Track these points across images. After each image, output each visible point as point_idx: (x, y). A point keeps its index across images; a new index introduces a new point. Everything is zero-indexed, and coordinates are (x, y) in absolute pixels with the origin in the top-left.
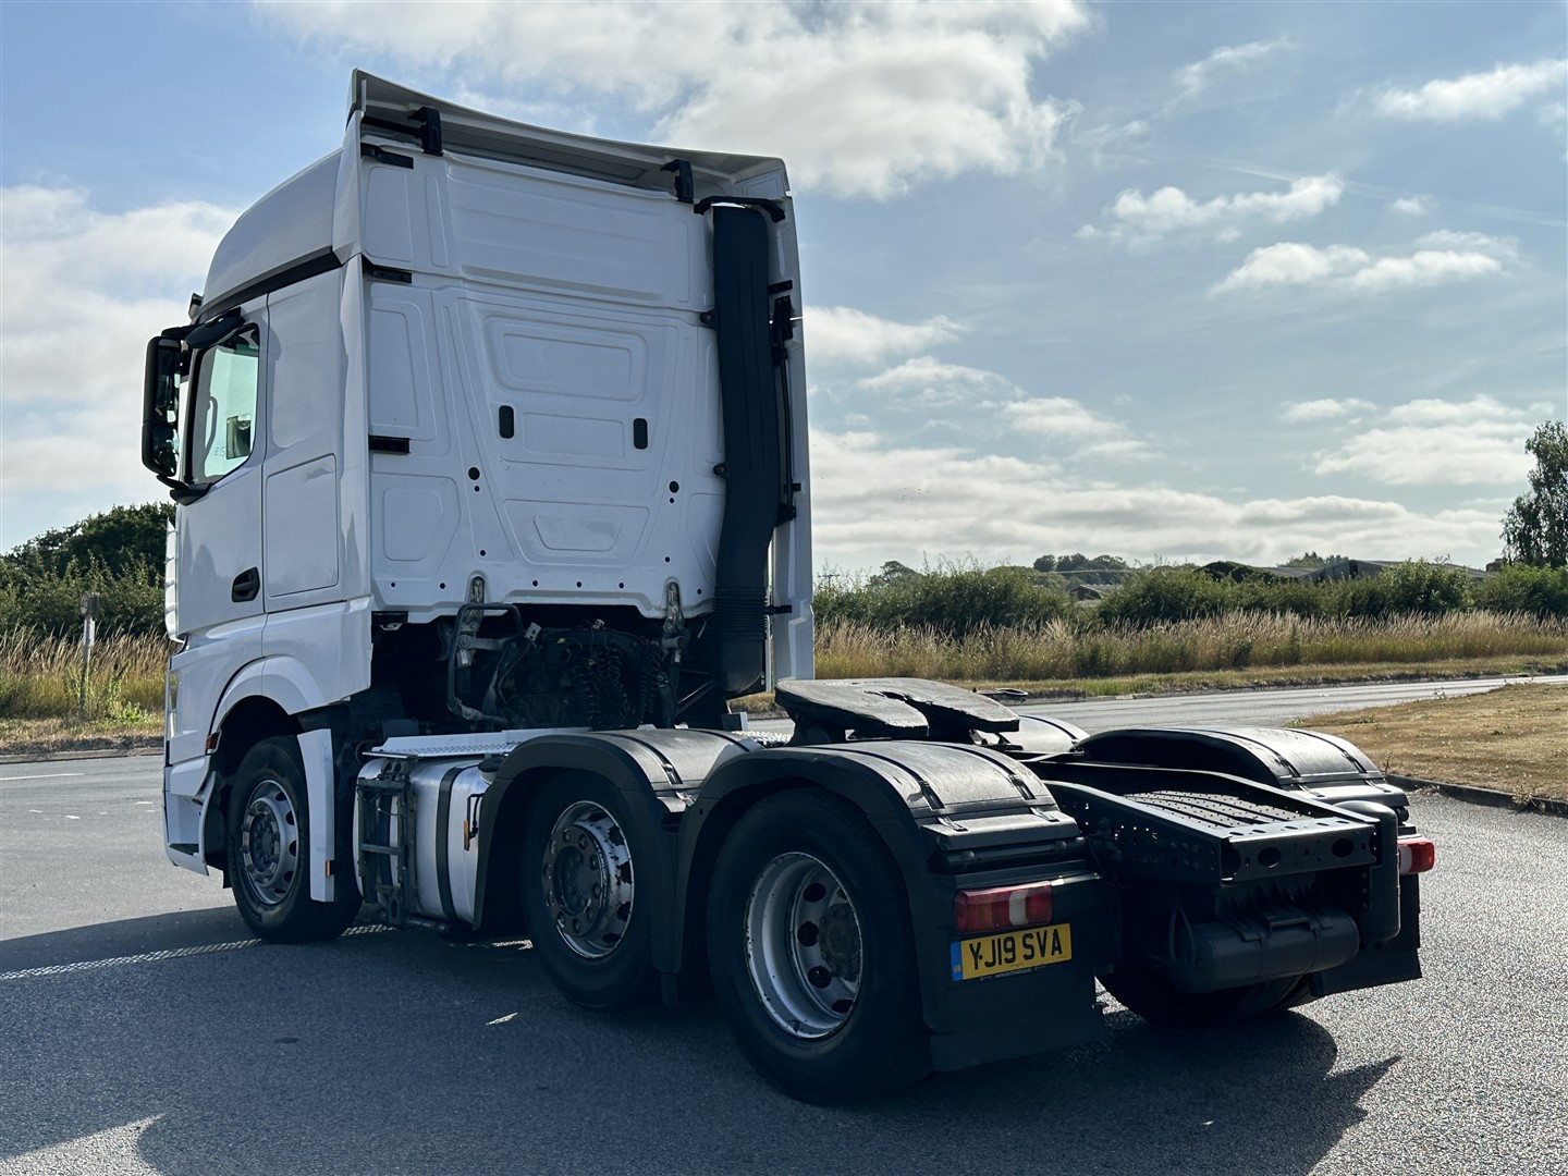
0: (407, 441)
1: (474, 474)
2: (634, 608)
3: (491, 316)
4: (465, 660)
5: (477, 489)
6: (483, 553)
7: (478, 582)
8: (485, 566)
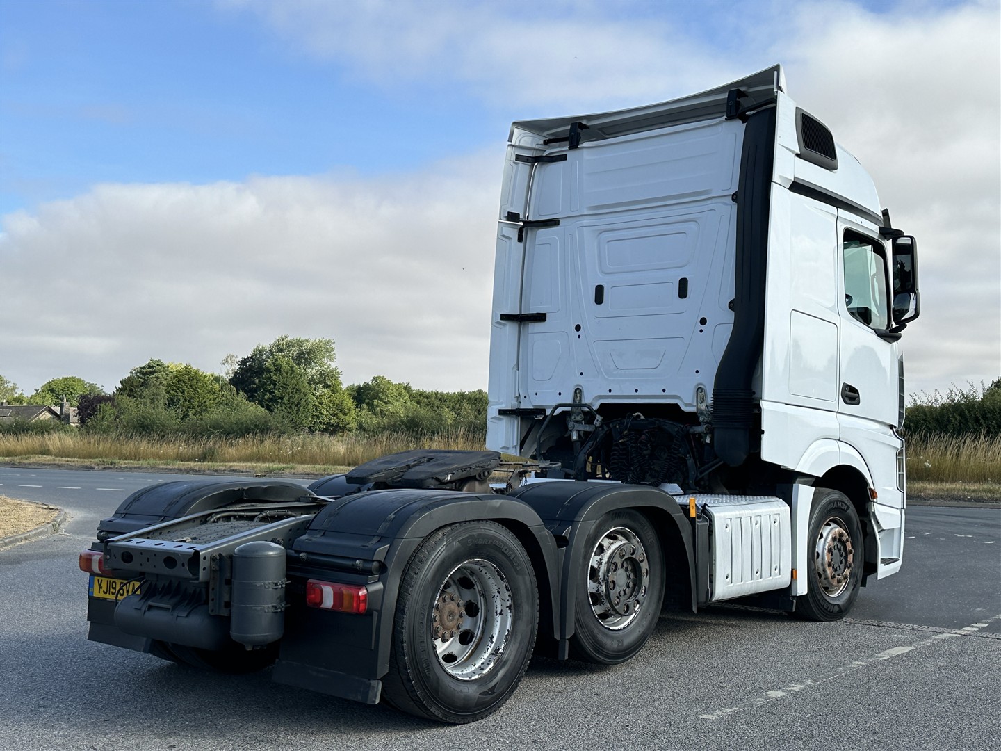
0: (545, 315)
1: (578, 328)
2: (677, 405)
3: (601, 233)
4: (575, 437)
5: (579, 337)
6: (582, 374)
7: (578, 391)
8: (581, 382)
